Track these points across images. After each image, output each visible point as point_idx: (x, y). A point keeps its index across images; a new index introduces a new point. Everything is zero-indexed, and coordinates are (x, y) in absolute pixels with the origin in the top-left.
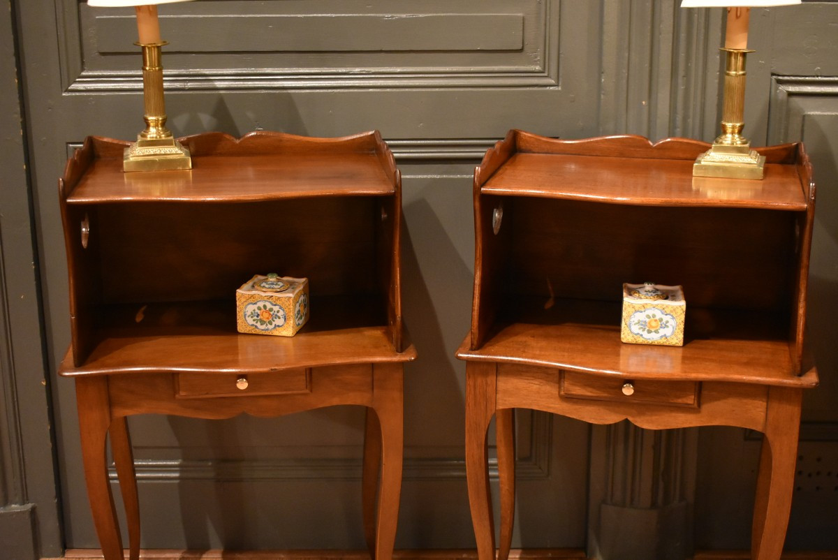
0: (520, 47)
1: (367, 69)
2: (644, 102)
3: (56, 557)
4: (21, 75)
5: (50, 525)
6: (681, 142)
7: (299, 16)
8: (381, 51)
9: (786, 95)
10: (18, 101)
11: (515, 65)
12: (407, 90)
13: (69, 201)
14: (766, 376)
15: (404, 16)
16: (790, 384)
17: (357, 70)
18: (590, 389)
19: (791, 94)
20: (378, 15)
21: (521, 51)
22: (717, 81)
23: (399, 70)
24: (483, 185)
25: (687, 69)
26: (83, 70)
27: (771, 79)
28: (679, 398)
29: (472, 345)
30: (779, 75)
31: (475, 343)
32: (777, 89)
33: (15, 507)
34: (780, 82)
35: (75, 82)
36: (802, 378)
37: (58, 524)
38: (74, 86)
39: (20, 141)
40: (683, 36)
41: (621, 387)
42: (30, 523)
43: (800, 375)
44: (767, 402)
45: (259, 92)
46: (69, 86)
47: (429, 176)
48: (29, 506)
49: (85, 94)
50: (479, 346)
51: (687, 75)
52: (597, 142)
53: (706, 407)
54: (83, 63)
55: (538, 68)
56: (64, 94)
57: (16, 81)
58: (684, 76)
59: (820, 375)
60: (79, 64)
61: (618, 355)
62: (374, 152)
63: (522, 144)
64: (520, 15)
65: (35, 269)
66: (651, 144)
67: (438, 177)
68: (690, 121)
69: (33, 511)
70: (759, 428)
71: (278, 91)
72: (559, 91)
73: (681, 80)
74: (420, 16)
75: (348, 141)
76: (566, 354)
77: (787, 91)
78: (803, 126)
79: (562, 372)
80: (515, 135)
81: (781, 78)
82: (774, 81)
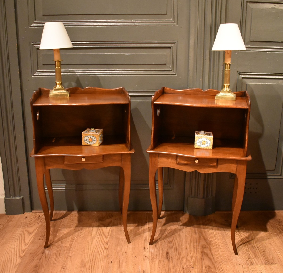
0: (165, 63)
1: (121, 69)
2: (201, 79)
3: (29, 212)
4: (20, 71)
5: (27, 203)
6: (212, 91)
7: (101, 54)
8: (125, 64)
9: (241, 78)
10: (19, 78)
11: (164, 68)
12: (132, 75)
13: (33, 105)
14: (237, 157)
15: (131, 54)
16: (243, 159)
17: (118, 70)
18: (185, 161)
19: (243, 78)
20: (124, 54)
21: (165, 64)
22: (222, 73)
23: (130, 70)
24: (154, 101)
25: (213, 70)
26: (38, 69)
27: (237, 74)
28: (212, 163)
29: (151, 148)
30: (240, 72)
31: (152, 148)
32: (239, 76)
33: (17, 197)
34: (240, 74)
35: (36, 73)
36: (247, 158)
37: (30, 203)
38: (35, 74)
39: (20, 90)
40: (212, 60)
41: (194, 161)
42: (22, 202)
43: (246, 157)
44: (237, 165)
45: (89, 76)
46: (34, 74)
47: (138, 101)
48: (22, 197)
49: (39, 76)
50: (153, 149)
51: (213, 72)
52: (188, 90)
53: (219, 166)
54: (38, 67)
55: (170, 69)
56: (32, 77)
57: (19, 72)
58: (212, 72)
59: (252, 157)
60: (37, 68)
61: (193, 151)
62: (122, 93)
63: (166, 91)
64: (165, 54)
65: (23, 127)
66: (203, 91)
67: (141, 101)
68: (214, 85)
69: (23, 199)
70: (234, 172)
71: (94, 76)
72: (176, 76)
73: (211, 73)
74: (136, 54)
75: (115, 90)
76: (178, 151)
77: (242, 77)
78: (246, 87)
79: (177, 156)
80: (164, 88)
81: (240, 73)
82: (238, 74)
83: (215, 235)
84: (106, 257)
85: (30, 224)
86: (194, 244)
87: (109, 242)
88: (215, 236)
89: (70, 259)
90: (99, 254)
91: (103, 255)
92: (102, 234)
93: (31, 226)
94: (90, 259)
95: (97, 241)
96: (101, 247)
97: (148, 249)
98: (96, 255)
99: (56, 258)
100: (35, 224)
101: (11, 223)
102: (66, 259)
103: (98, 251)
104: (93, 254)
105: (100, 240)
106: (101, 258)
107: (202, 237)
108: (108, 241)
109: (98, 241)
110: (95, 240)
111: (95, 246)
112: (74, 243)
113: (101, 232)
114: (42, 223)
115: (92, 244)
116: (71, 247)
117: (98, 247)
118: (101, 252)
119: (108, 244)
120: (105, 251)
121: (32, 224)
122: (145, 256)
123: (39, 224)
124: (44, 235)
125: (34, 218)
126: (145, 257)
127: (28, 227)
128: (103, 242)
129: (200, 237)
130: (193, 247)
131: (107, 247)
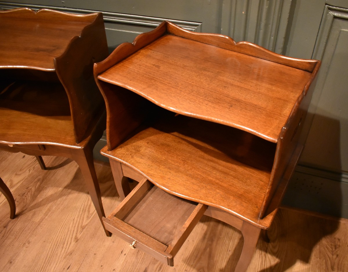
2: (243, 12)
9: (331, 18)
14: (242, 214)
19: (335, 17)
27: (325, 6)
30: (330, 5)
32: (327, 13)
34: (330, 9)
36: (262, 221)
43: (262, 218)
52: (206, 36)
66: (235, 43)
68: (270, 26)
70: (239, 229)
73: (266, 3)
77: (333, 15)
78: (339, 36)
80: (166, 24)
81: (330, 7)
82: (326, 9)
83: (229, 250)
84: (68, 256)
85: (21, 170)
86: (189, 262)
87: (86, 227)
88: (228, 252)
89: (26, 247)
90: (63, 248)
91: (66, 251)
92: (87, 210)
93: (20, 173)
94: (48, 255)
95: (73, 223)
96: (72, 235)
97: (126, 255)
98: (58, 248)
99: (13, 240)
100: (26, 171)
101: (4, 162)
102: (23, 246)
103: (65, 241)
104: (56, 245)
105: (78, 220)
106: (61, 256)
107: (208, 250)
108: (87, 225)
109: (75, 222)
110: (73, 218)
111: (67, 230)
112: (46, 217)
113: (87, 205)
114: (34, 171)
115: (65, 224)
116: (39, 225)
117: (69, 232)
118: (67, 243)
119: (84, 230)
120: (73, 243)
121: (23, 169)
122: (114, 268)
123: (30, 171)
124: (24, 193)
125: (31, 160)
126: (114, 270)
127: (16, 174)
128: (80, 225)
129: (205, 249)
130: (185, 269)
131: (79, 236)
